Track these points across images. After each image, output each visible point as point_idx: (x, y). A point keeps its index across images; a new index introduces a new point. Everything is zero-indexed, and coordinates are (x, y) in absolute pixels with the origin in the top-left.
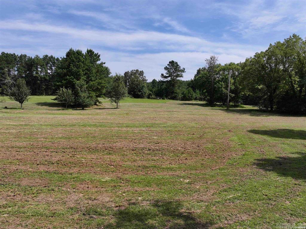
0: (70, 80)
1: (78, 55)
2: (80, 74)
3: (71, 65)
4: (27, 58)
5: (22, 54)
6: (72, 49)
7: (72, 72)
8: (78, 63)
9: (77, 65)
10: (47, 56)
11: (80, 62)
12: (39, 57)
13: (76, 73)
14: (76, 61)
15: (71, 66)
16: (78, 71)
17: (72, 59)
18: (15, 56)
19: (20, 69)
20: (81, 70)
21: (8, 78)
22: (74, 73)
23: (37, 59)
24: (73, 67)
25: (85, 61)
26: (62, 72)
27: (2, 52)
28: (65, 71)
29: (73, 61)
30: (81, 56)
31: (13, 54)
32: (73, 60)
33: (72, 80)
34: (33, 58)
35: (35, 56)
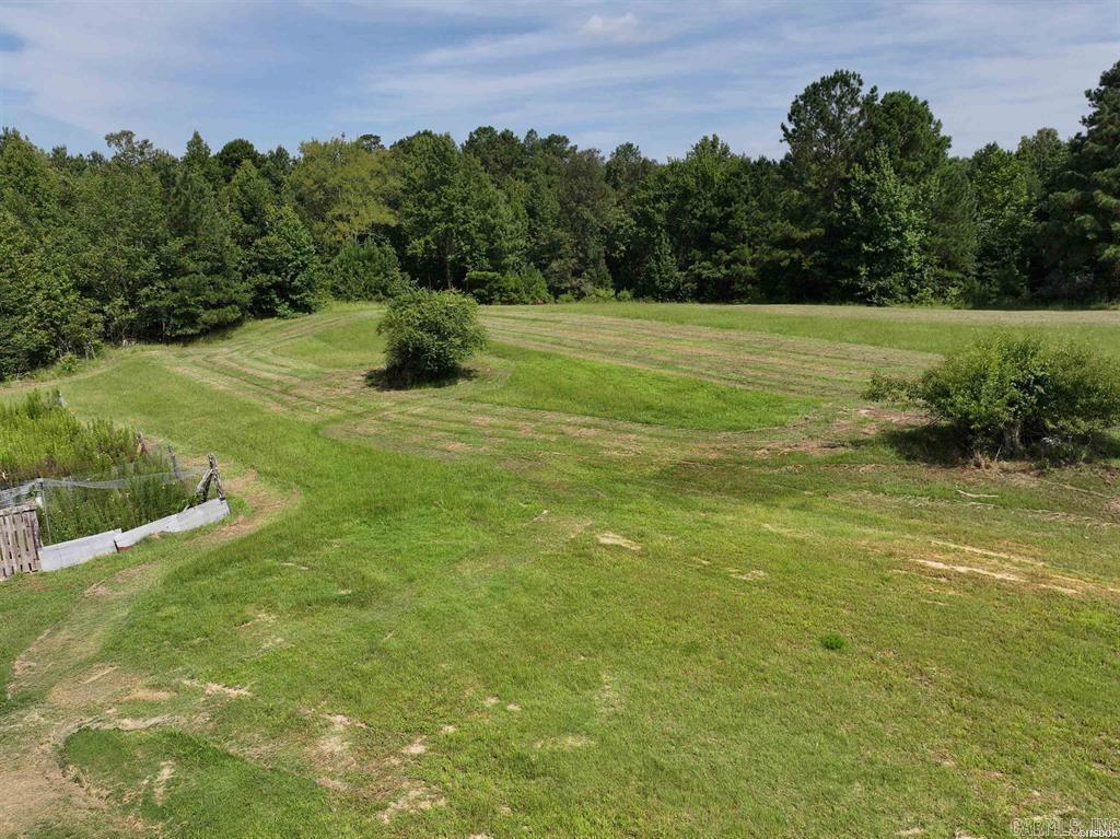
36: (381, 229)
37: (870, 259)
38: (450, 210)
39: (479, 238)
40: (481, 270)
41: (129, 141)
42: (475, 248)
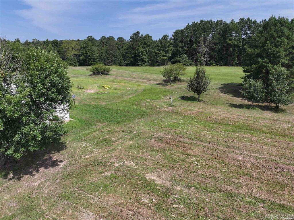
0: (263, 64)
1: (282, 26)
2: (279, 55)
3: (267, 42)
4: (222, 23)
5: (218, 20)
6: (274, 17)
7: (268, 53)
8: (279, 38)
9: (278, 41)
10: (243, 19)
11: (282, 38)
12: (235, 22)
13: (274, 55)
14: (276, 35)
15: (267, 44)
16: (277, 51)
17: (270, 33)
18: (212, 22)
19: (214, 36)
20: (282, 50)
21: (203, 46)
22: (271, 54)
23: (232, 24)
24: (270, 45)
25: (291, 34)
26: (253, 51)
27: (201, 20)
28: (258, 51)
29: (272, 36)
30: (285, 28)
31: (210, 20)
32: (272, 34)
33: (266, 65)
34: (228, 23)
35: (231, 21)
36: (75, 55)
37: (140, 60)
38: (87, 52)
39: (91, 56)
40: (92, 61)
41: (36, 40)
42: (91, 58)
